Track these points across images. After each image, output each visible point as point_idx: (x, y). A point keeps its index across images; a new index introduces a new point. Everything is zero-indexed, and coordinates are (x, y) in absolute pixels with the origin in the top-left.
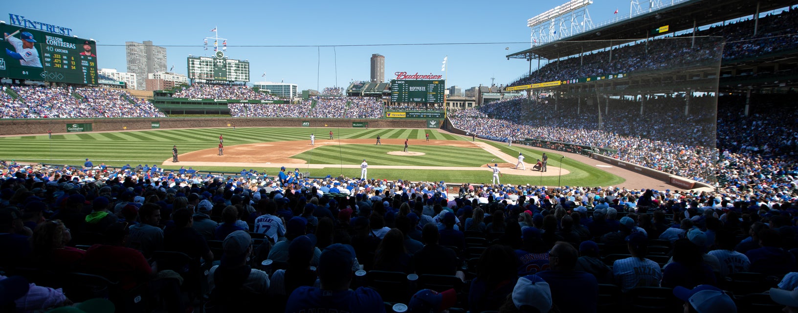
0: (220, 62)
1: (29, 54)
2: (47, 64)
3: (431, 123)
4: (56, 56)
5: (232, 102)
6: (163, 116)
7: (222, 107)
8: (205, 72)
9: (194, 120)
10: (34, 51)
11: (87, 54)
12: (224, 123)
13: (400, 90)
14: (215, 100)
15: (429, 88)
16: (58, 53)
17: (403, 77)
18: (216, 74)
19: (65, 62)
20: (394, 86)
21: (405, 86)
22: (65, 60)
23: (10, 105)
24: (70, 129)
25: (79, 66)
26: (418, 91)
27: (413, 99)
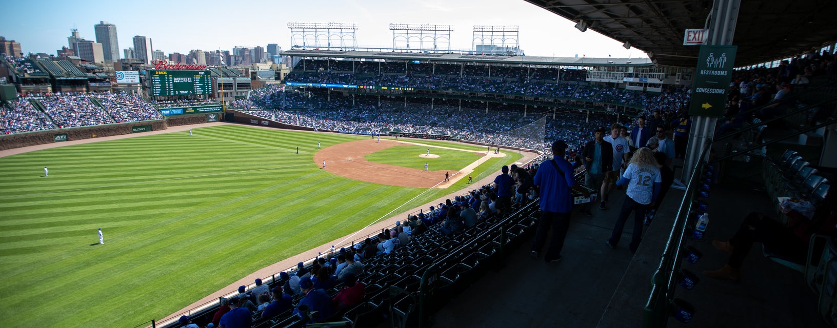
3: (211, 117)
13: (163, 82)
15: (195, 79)
17: (163, 66)
20: (154, 77)
26: (184, 82)
27: (179, 92)
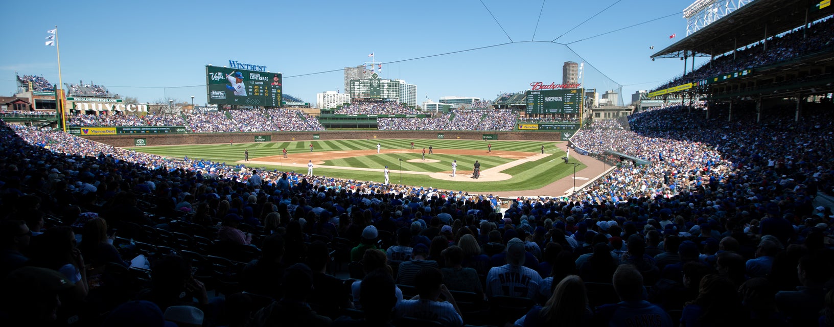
0: (375, 82)
1: (239, 87)
2: (250, 94)
3: (565, 135)
4: (256, 87)
5: (381, 117)
6: (323, 129)
7: (372, 122)
8: (363, 91)
9: (347, 133)
10: (242, 85)
11: (276, 84)
12: (372, 135)
13: (535, 102)
14: (368, 116)
15: (566, 98)
16: (257, 85)
17: (538, 87)
18: (372, 93)
19: (261, 91)
20: (529, 97)
21: (540, 96)
22: (261, 89)
23: (225, 123)
24: (257, 140)
25: (270, 93)
26: (555, 102)
27: (548, 111)
